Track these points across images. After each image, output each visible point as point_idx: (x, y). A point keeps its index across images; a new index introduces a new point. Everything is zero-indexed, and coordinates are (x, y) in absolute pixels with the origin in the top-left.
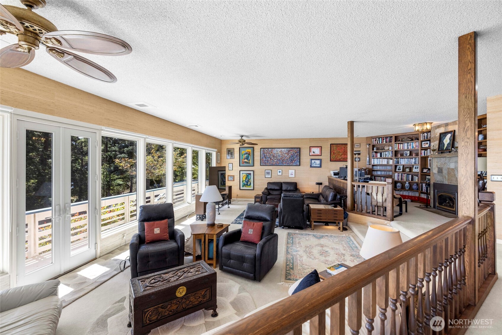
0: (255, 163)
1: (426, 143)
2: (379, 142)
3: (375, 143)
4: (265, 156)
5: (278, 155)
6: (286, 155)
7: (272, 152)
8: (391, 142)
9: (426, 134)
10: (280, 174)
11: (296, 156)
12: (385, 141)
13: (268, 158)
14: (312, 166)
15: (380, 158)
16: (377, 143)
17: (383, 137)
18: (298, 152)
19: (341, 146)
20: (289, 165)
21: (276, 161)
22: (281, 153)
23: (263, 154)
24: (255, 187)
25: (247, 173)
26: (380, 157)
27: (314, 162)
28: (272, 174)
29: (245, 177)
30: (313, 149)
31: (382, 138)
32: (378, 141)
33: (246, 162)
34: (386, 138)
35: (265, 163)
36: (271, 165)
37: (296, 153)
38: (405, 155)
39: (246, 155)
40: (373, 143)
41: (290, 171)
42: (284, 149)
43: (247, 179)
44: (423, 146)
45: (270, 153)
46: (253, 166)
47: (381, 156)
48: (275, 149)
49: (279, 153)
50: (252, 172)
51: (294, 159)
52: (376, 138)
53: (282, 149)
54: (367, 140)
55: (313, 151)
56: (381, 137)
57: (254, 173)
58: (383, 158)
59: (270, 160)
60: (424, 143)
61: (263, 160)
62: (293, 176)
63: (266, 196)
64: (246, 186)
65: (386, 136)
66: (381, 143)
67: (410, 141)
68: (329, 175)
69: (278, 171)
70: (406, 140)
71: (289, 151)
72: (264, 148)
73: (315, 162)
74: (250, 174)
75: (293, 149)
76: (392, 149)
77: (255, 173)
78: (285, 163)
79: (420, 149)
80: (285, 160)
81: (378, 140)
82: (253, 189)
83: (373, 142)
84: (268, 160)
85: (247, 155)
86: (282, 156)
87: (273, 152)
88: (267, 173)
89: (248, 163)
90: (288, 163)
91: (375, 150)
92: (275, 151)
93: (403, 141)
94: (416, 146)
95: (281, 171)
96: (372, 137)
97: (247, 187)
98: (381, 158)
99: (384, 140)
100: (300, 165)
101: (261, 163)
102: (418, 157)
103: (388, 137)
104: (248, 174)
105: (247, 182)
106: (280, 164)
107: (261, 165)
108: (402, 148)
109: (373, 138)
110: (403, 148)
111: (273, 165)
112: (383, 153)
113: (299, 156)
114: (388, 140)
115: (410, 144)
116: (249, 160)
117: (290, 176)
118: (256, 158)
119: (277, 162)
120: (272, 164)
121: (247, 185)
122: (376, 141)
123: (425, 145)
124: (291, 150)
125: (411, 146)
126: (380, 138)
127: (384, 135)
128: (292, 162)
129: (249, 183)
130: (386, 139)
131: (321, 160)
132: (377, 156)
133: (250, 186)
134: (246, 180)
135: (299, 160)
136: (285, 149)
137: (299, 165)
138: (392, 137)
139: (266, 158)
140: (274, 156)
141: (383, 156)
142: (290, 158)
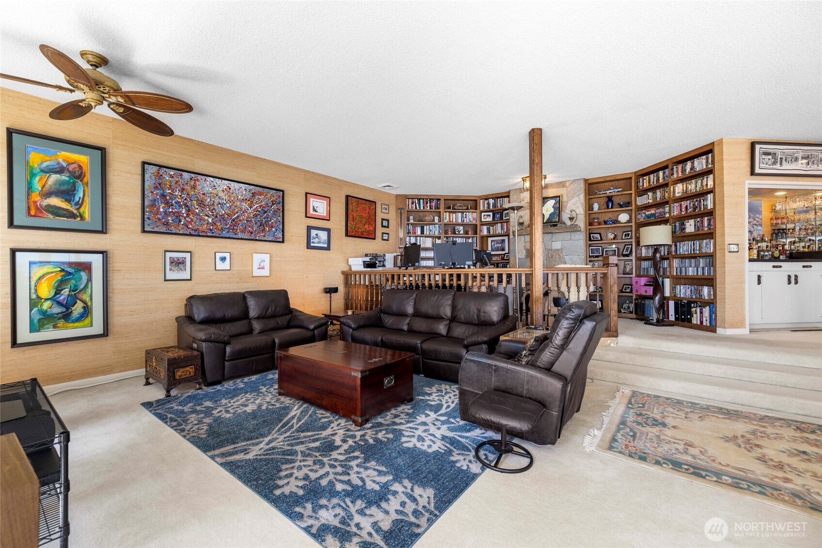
0: (115, 218)
1: (487, 215)
2: (420, 207)
3: (412, 207)
4: (163, 196)
5: (217, 200)
6: (245, 205)
7: (194, 187)
8: (439, 209)
9: (491, 201)
10: (226, 265)
11: (275, 212)
12: (428, 205)
13: (180, 206)
14: (312, 244)
15: (420, 237)
16: (416, 208)
17: (426, 199)
18: (279, 203)
19: (363, 204)
20: (253, 237)
21: (210, 220)
22: (229, 196)
23: (156, 188)
24: (115, 320)
25: (63, 263)
26: (421, 234)
27: (315, 236)
28: (195, 268)
29: (54, 282)
30: (314, 202)
31: (423, 199)
32: (417, 204)
33: (56, 212)
34: (431, 200)
35: (167, 224)
36: (191, 235)
37: (273, 204)
38: (458, 233)
39: (54, 177)
40: (409, 208)
41: (257, 258)
42: (237, 185)
43: (66, 292)
44: (483, 220)
45: (188, 188)
46: (104, 231)
47: (422, 232)
48: (208, 179)
49: (221, 194)
50: (96, 261)
51: (268, 221)
52: (414, 199)
53: (233, 184)
54: (396, 199)
55: (314, 208)
56: (423, 197)
57: (110, 261)
58: (426, 237)
59: (188, 215)
60: (484, 215)
61: (158, 212)
62: (266, 272)
63: (222, 345)
64: (61, 323)
65: (431, 198)
66: (422, 208)
67: (465, 209)
68: (346, 269)
69: (218, 255)
70: (459, 208)
71: (254, 195)
72: (161, 166)
73: (317, 235)
74: (87, 267)
75: (266, 190)
76: (440, 221)
77: (116, 263)
78: (242, 232)
79: (478, 223)
80: (240, 220)
81: (417, 202)
82: (105, 334)
83: (409, 205)
84: (178, 216)
85: (64, 177)
86: (230, 207)
87: (199, 187)
88: (171, 263)
89: (72, 216)
90: (252, 233)
91: (412, 221)
92: (206, 186)
93: (456, 209)
94: (474, 219)
95: (227, 255)
96: (405, 196)
97: (67, 328)
98: (422, 237)
99: (427, 203)
100: (283, 242)
101: (147, 222)
102: (476, 236)
103: (433, 199)
104: (70, 264)
105: (68, 306)
106: (224, 233)
107: (147, 228)
108: (454, 221)
109: (409, 199)
110: (456, 221)
111: (199, 236)
112: (425, 227)
113: (281, 214)
114: (433, 204)
115: (466, 214)
116: (79, 205)
117: (257, 272)
118: (115, 199)
119: (214, 224)
120: (196, 230)
121: (66, 316)
122: (413, 204)
123: (486, 218)
124: (261, 194)
125: (468, 218)
126: (420, 199)
127: (427, 195)
128: (264, 230)
129: (78, 309)
130: (430, 203)
131: (328, 230)
132: (415, 233)
133: (87, 321)
134: (58, 292)
135: (281, 227)
136: (242, 185)
137: (281, 240)
138: (440, 199)
139: (168, 204)
140: (201, 203)
141: (425, 233)
142: (255, 216)
